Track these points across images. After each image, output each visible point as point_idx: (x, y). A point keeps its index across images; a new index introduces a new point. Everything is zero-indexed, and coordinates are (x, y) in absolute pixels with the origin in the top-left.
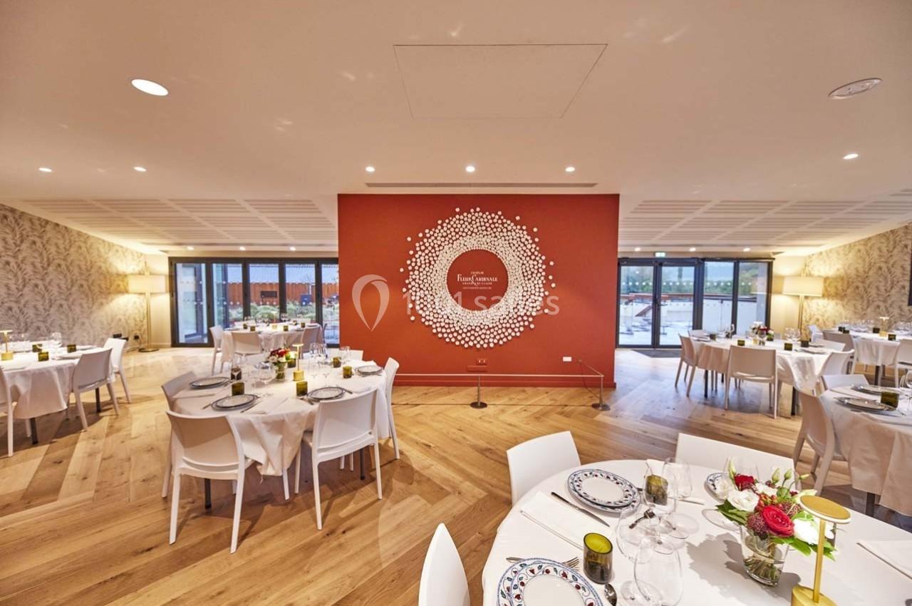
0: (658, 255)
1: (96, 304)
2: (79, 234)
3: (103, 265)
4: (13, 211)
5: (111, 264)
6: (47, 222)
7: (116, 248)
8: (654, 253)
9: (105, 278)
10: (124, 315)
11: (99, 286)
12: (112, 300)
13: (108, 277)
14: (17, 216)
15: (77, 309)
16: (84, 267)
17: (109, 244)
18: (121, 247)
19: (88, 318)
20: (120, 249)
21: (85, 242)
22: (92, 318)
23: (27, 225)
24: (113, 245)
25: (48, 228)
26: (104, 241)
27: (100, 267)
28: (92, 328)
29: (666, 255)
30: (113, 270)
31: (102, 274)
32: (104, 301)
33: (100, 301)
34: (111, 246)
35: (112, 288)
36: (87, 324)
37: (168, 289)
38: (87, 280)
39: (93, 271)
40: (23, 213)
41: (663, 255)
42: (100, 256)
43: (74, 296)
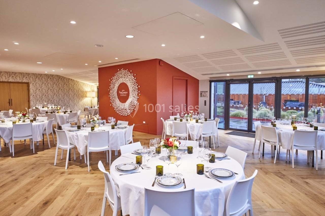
0: (249, 77)
1: (80, 100)
2: (76, 81)
3: (82, 89)
4: (63, 77)
5: (84, 89)
6: (70, 79)
7: (85, 84)
8: (247, 75)
9: (82, 93)
10: (87, 103)
11: (81, 95)
12: (84, 99)
13: (83, 92)
14: (64, 78)
15: (76, 101)
16: (77, 90)
17: (83, 83)
18: (87, 84)
19: (78, 103)
20: (86, 84)
21: (78, 83)
22: (79, 103)
23: (65, 80)
24: (85, 83)
25: (70, 80)
26: (82, 82)
27: (81, 90)
28: (79, 106)
29: (254, 76)
30: (84, 91)
31: (81, 92)
32: (82, 99)
33: (81, 99)
34: (84, 84)
35: (84, 96)
36: (78, 105)
37: (97, 96)
38: (78, 93)
39: (79, 91)
40: (65, 77)
41: (252, 77)
42: (81, 87)
43: (75, 98)
